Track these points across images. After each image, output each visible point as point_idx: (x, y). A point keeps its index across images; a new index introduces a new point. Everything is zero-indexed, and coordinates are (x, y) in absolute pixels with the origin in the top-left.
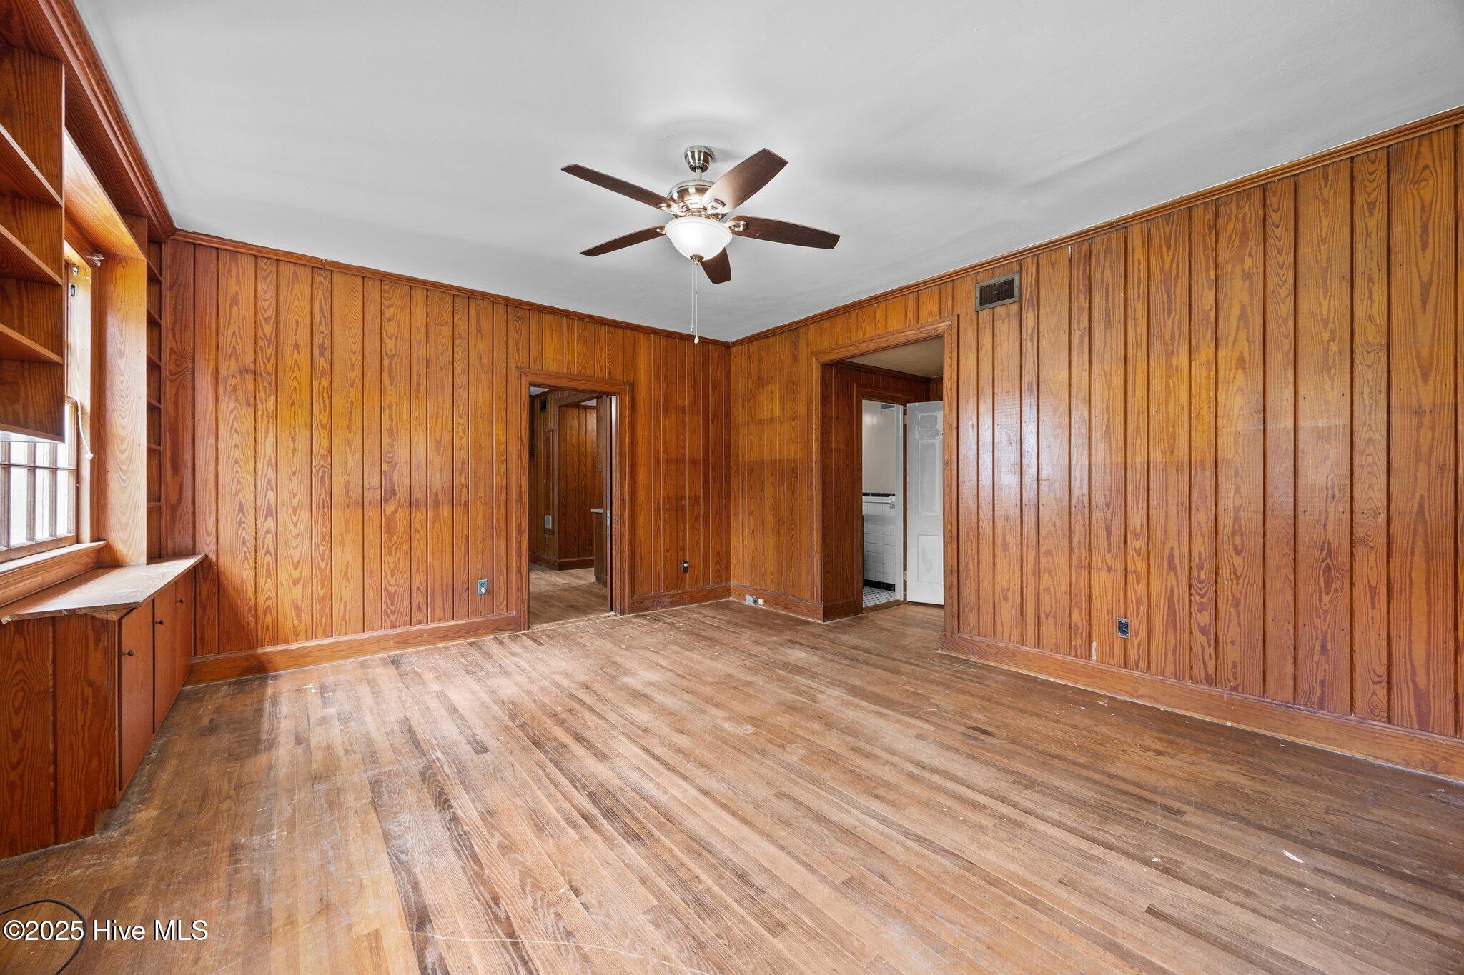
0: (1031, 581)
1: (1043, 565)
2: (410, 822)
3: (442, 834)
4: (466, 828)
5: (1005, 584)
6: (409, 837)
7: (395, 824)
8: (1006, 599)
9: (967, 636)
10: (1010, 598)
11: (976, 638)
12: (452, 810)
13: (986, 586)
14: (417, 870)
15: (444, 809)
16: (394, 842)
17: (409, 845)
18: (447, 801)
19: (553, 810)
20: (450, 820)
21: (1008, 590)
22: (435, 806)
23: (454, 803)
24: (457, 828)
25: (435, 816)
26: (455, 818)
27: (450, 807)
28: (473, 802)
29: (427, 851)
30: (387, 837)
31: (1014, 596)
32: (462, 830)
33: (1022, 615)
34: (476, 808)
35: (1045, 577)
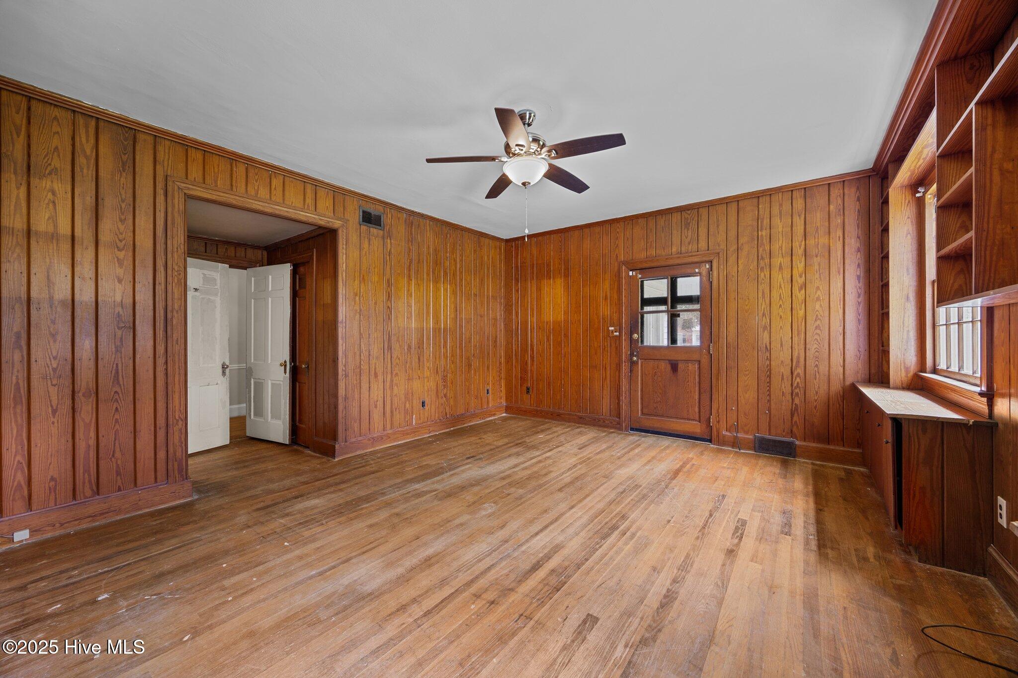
0: (388, 392)
1: (395, 381)
2: (700, 602)
3: (690, 579)
4: (675, 571)
5: (376, 398)
6: (708, 592)
7: (710, 607)
8: (376, 407)
9: (354, 440)
10: (378, 406)
11: (360, 438)
12: (670, 588)
13: (365, 403)
14: (718, 571)
15: (673, 593)
16: (718, 595)
17: (712, 586)
18: (665, 597)
19: (629, 546)
20: (677, 583)
21: (377, 401)
22: (676, 599)
23: (664, 591)
24: (680, 575)
25: (683, 593)
26: (675, 581)
27: (668, 590)
28: (653, 583)
29: (705, 576)
30: (720, 603)
31: (380, 404)
32: (678, 572)
33: (384, 414)
34: (657, 578)
35: (395, 388)
